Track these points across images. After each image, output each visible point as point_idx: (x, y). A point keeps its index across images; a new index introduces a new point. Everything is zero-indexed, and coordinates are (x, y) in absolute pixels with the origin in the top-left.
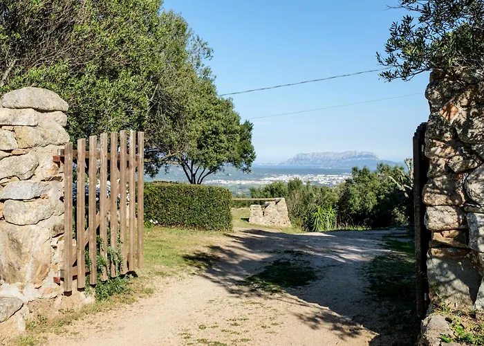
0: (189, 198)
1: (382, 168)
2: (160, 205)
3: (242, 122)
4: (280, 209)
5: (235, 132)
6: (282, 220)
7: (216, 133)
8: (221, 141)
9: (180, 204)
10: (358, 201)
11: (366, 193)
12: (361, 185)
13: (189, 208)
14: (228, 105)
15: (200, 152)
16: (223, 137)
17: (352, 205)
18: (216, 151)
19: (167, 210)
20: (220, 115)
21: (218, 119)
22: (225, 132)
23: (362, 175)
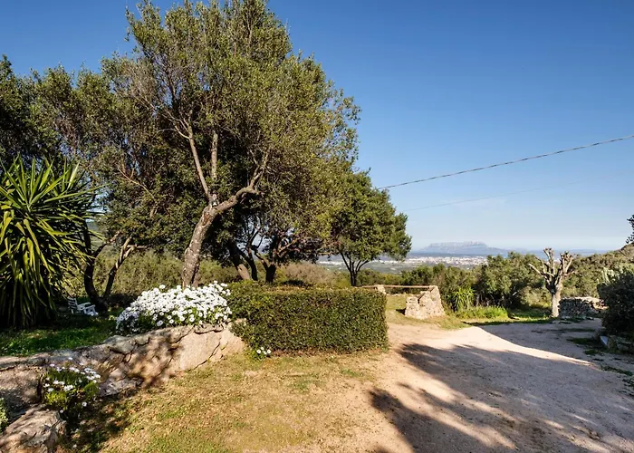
0: (325, 308)
1: (513, 256)
2: (280, 322)
3: (397, 214)
4: (433, 296)
5: (391, 223)
6: (436, 309)
7: (370, 223)
8: (375, 233)
9: (310, 319)
10: (494, 283)
11: (501, 277)
12: (497, 270)
13: (325, 324)
14: (383, 197)
15: (354, 244)
16: (378, 228)
17: (488, 287)
18: (370, 243)
19: (290, 330)
20: (375, 205)
21: (372, 209)
22: (380, 224)
23: (496, 262)
